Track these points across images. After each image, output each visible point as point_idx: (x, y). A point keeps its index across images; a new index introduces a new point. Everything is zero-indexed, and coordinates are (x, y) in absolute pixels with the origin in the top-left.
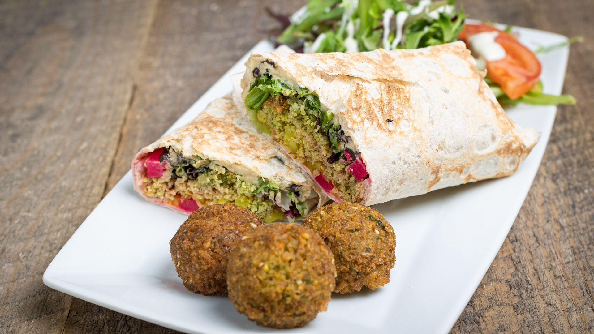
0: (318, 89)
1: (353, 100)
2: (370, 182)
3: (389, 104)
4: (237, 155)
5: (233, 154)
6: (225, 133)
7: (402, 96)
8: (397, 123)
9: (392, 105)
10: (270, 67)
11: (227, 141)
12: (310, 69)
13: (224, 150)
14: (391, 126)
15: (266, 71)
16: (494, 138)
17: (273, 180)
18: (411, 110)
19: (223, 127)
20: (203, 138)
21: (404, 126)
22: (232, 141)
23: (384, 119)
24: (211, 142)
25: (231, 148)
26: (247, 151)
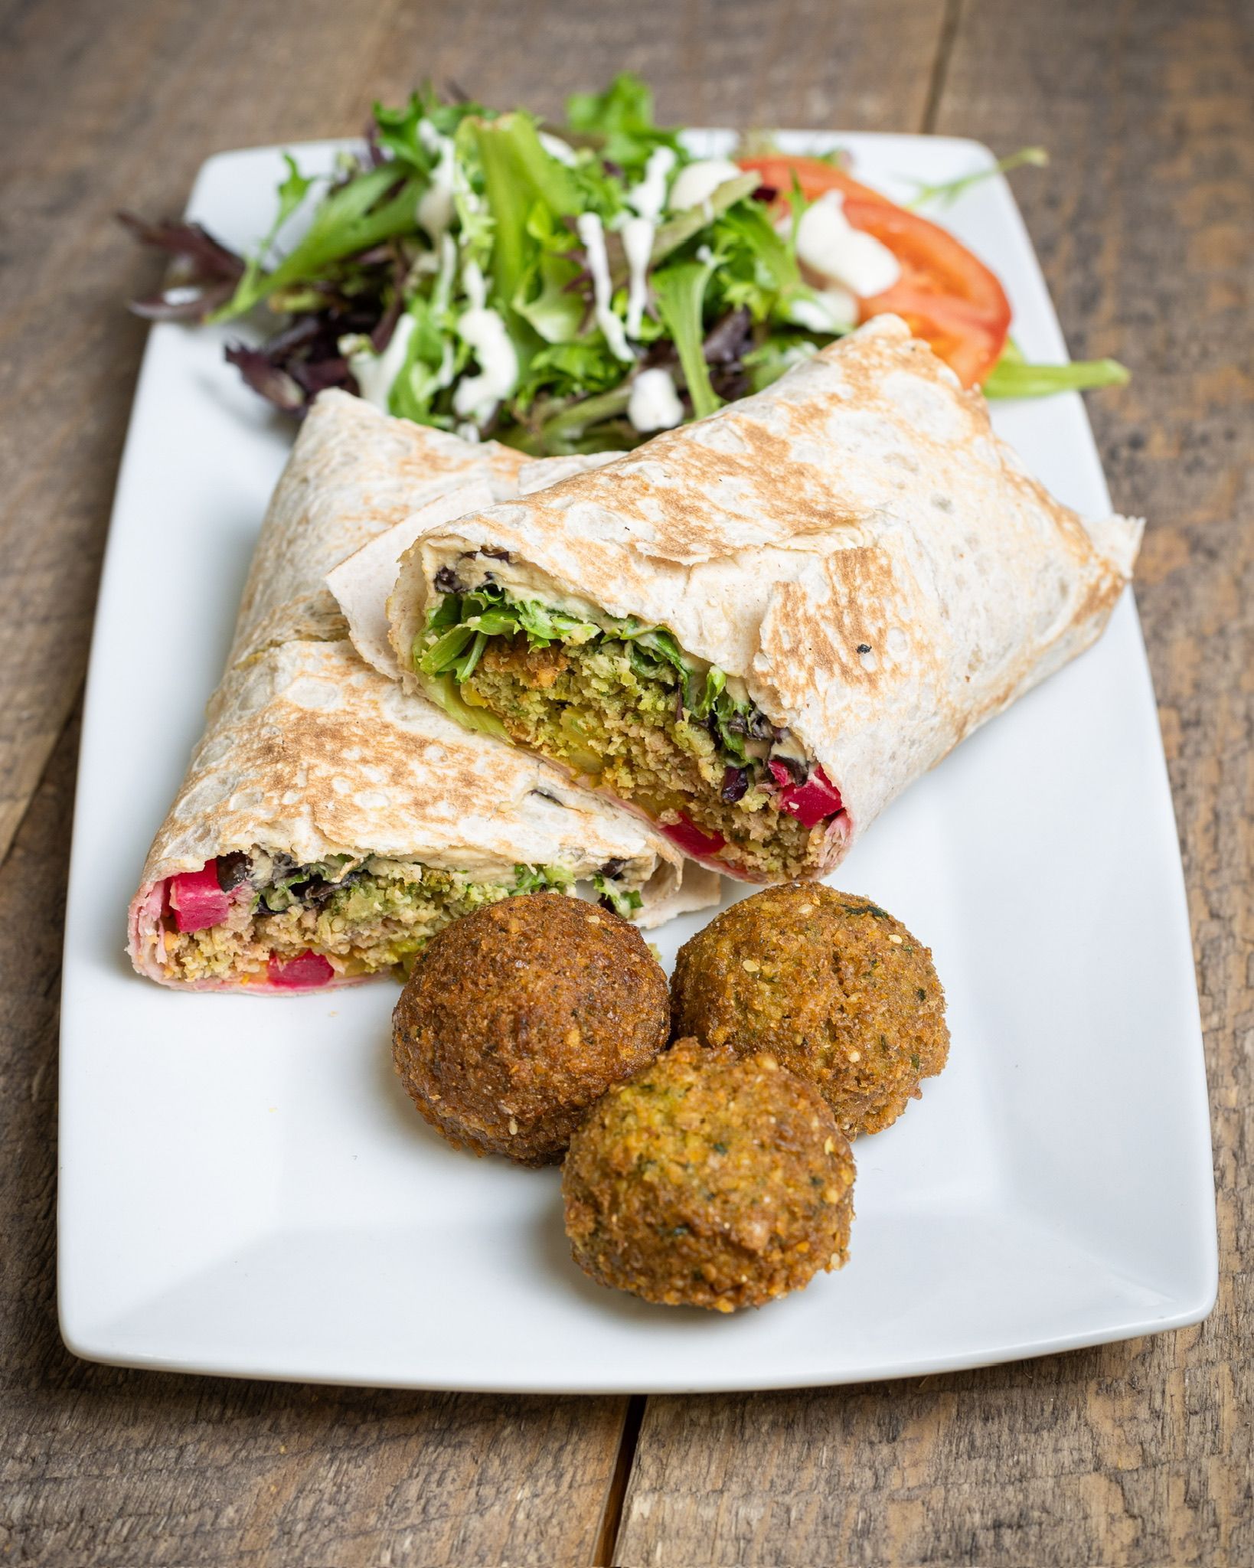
0: (671, 616)
1: (782, 629)
2: (849, 824)
3: (852, 601)
4: (442, 820)
5: (433, 820)
6: (382, 761)
7: (873, 568)
8: (879, 647)
9: (859, 602)
10: (494, 565)
11: (397, 783)
12: (614, 551)
13: (405, 816)
14: (869, 662)
15: (483, 578)
16: (1064, 589)
17: (558, 862)
18: (898, 599)
19: (365, 742)
20: (334, 795)
21: (896, 649)
22: (410, 780)
23: (850, 649)
24: (357, 799)
25: (419, 804)
26: (463, 801)
